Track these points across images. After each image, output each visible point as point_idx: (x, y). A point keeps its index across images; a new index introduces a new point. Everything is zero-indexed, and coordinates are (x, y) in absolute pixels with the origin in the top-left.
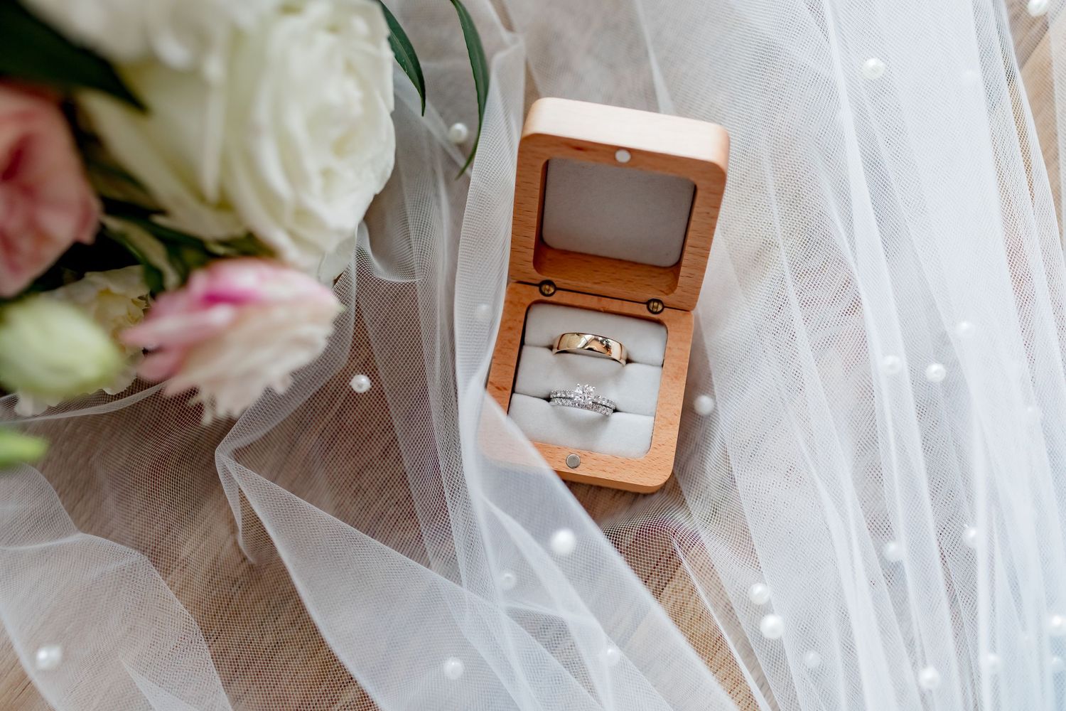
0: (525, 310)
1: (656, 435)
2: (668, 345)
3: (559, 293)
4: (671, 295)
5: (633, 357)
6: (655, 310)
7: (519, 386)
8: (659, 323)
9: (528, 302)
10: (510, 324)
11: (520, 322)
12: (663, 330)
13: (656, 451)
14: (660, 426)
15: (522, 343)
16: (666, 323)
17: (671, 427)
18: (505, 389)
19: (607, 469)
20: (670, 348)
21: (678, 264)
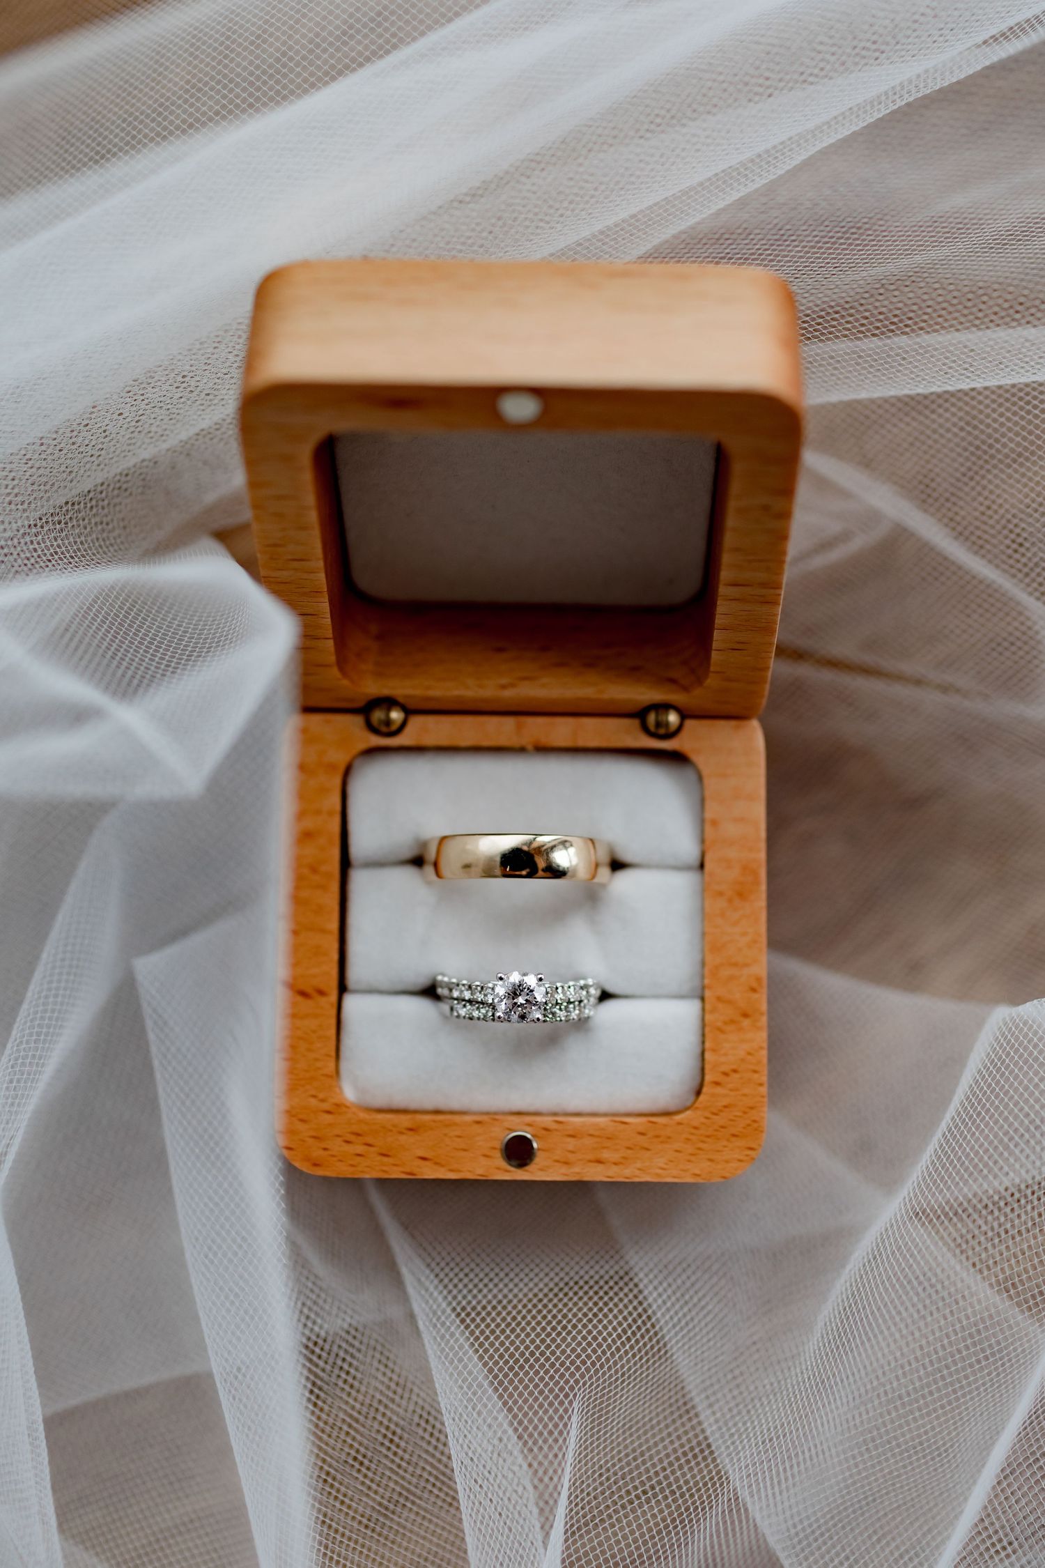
0: (337, 781)
1: (714, 1050)
2: (708, 815)
3: (416, 722)
4: (698, 692)
5: (625, 856)
6: (662, 731)
7: (355, 973)
8: (677, 759)
9: (340, 758)
10: (309, 824)
11: (330, 814)
12: (690, 774)
13: (719, 1090)
14: (719, 1024)
15: (346, 863)
16: (694, 757)
17: (746, 1023)
18: (321, 993)
19: (605, 1155)
20: (714, 823)
21: (705, 597)
